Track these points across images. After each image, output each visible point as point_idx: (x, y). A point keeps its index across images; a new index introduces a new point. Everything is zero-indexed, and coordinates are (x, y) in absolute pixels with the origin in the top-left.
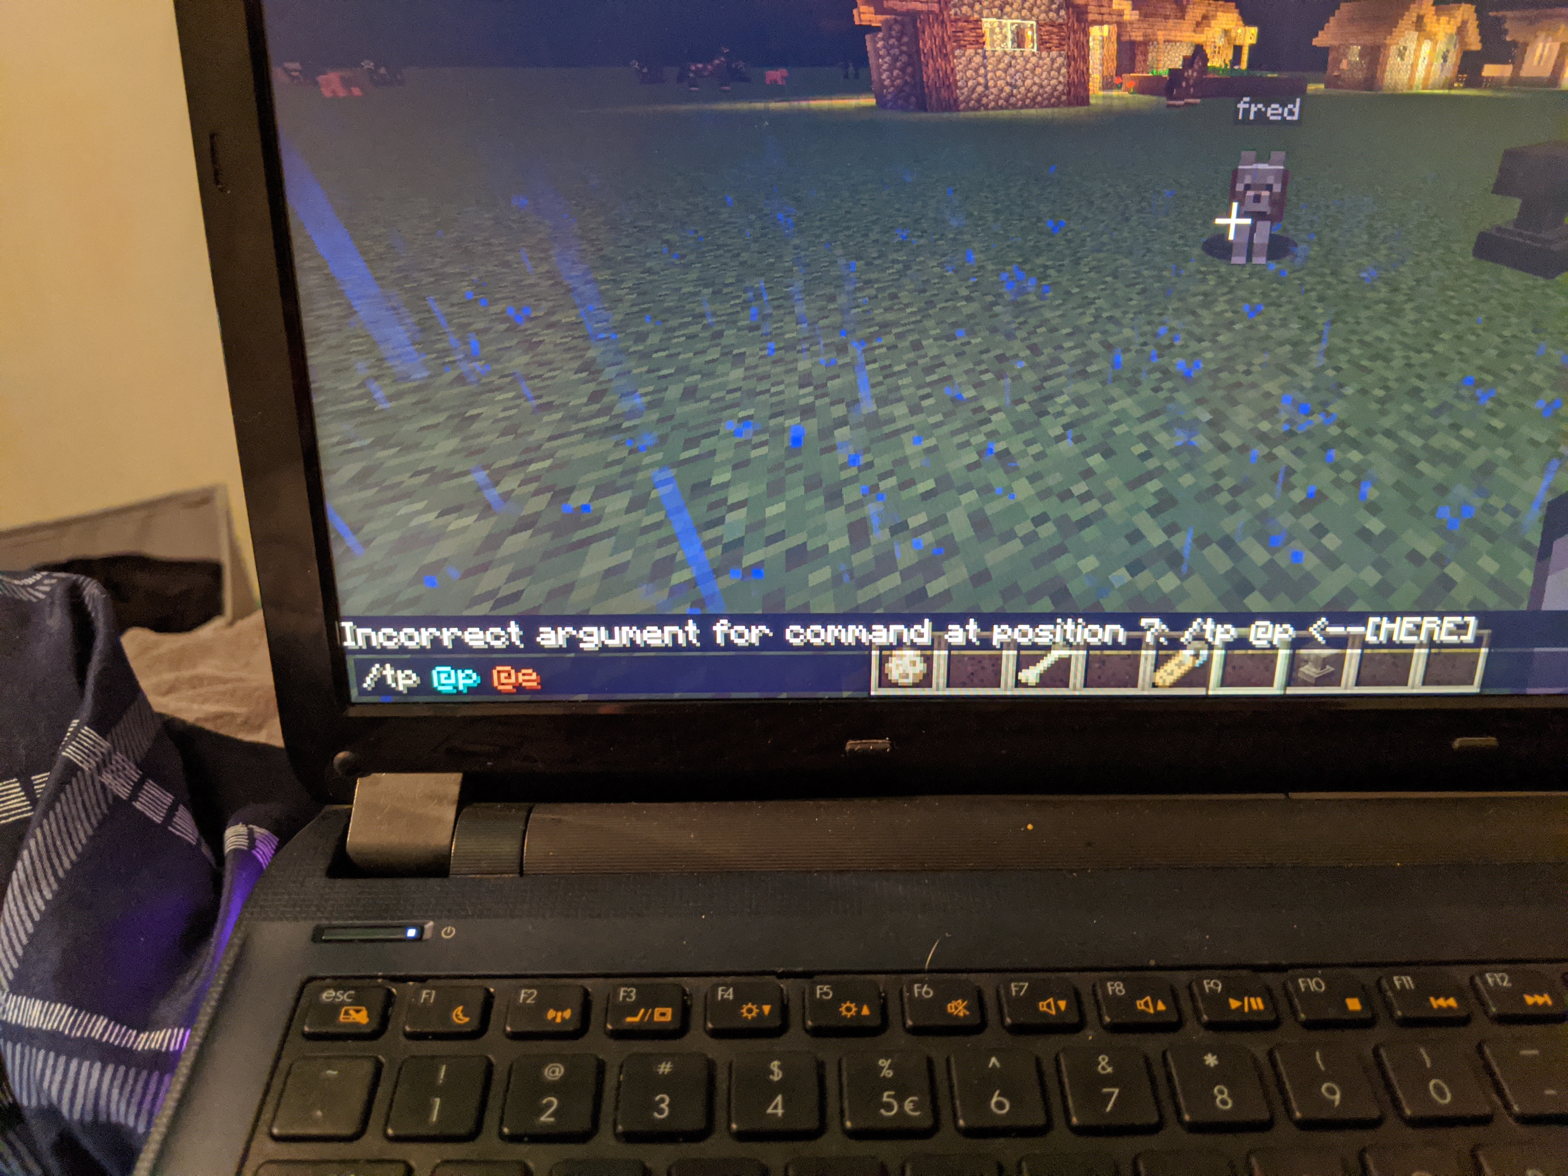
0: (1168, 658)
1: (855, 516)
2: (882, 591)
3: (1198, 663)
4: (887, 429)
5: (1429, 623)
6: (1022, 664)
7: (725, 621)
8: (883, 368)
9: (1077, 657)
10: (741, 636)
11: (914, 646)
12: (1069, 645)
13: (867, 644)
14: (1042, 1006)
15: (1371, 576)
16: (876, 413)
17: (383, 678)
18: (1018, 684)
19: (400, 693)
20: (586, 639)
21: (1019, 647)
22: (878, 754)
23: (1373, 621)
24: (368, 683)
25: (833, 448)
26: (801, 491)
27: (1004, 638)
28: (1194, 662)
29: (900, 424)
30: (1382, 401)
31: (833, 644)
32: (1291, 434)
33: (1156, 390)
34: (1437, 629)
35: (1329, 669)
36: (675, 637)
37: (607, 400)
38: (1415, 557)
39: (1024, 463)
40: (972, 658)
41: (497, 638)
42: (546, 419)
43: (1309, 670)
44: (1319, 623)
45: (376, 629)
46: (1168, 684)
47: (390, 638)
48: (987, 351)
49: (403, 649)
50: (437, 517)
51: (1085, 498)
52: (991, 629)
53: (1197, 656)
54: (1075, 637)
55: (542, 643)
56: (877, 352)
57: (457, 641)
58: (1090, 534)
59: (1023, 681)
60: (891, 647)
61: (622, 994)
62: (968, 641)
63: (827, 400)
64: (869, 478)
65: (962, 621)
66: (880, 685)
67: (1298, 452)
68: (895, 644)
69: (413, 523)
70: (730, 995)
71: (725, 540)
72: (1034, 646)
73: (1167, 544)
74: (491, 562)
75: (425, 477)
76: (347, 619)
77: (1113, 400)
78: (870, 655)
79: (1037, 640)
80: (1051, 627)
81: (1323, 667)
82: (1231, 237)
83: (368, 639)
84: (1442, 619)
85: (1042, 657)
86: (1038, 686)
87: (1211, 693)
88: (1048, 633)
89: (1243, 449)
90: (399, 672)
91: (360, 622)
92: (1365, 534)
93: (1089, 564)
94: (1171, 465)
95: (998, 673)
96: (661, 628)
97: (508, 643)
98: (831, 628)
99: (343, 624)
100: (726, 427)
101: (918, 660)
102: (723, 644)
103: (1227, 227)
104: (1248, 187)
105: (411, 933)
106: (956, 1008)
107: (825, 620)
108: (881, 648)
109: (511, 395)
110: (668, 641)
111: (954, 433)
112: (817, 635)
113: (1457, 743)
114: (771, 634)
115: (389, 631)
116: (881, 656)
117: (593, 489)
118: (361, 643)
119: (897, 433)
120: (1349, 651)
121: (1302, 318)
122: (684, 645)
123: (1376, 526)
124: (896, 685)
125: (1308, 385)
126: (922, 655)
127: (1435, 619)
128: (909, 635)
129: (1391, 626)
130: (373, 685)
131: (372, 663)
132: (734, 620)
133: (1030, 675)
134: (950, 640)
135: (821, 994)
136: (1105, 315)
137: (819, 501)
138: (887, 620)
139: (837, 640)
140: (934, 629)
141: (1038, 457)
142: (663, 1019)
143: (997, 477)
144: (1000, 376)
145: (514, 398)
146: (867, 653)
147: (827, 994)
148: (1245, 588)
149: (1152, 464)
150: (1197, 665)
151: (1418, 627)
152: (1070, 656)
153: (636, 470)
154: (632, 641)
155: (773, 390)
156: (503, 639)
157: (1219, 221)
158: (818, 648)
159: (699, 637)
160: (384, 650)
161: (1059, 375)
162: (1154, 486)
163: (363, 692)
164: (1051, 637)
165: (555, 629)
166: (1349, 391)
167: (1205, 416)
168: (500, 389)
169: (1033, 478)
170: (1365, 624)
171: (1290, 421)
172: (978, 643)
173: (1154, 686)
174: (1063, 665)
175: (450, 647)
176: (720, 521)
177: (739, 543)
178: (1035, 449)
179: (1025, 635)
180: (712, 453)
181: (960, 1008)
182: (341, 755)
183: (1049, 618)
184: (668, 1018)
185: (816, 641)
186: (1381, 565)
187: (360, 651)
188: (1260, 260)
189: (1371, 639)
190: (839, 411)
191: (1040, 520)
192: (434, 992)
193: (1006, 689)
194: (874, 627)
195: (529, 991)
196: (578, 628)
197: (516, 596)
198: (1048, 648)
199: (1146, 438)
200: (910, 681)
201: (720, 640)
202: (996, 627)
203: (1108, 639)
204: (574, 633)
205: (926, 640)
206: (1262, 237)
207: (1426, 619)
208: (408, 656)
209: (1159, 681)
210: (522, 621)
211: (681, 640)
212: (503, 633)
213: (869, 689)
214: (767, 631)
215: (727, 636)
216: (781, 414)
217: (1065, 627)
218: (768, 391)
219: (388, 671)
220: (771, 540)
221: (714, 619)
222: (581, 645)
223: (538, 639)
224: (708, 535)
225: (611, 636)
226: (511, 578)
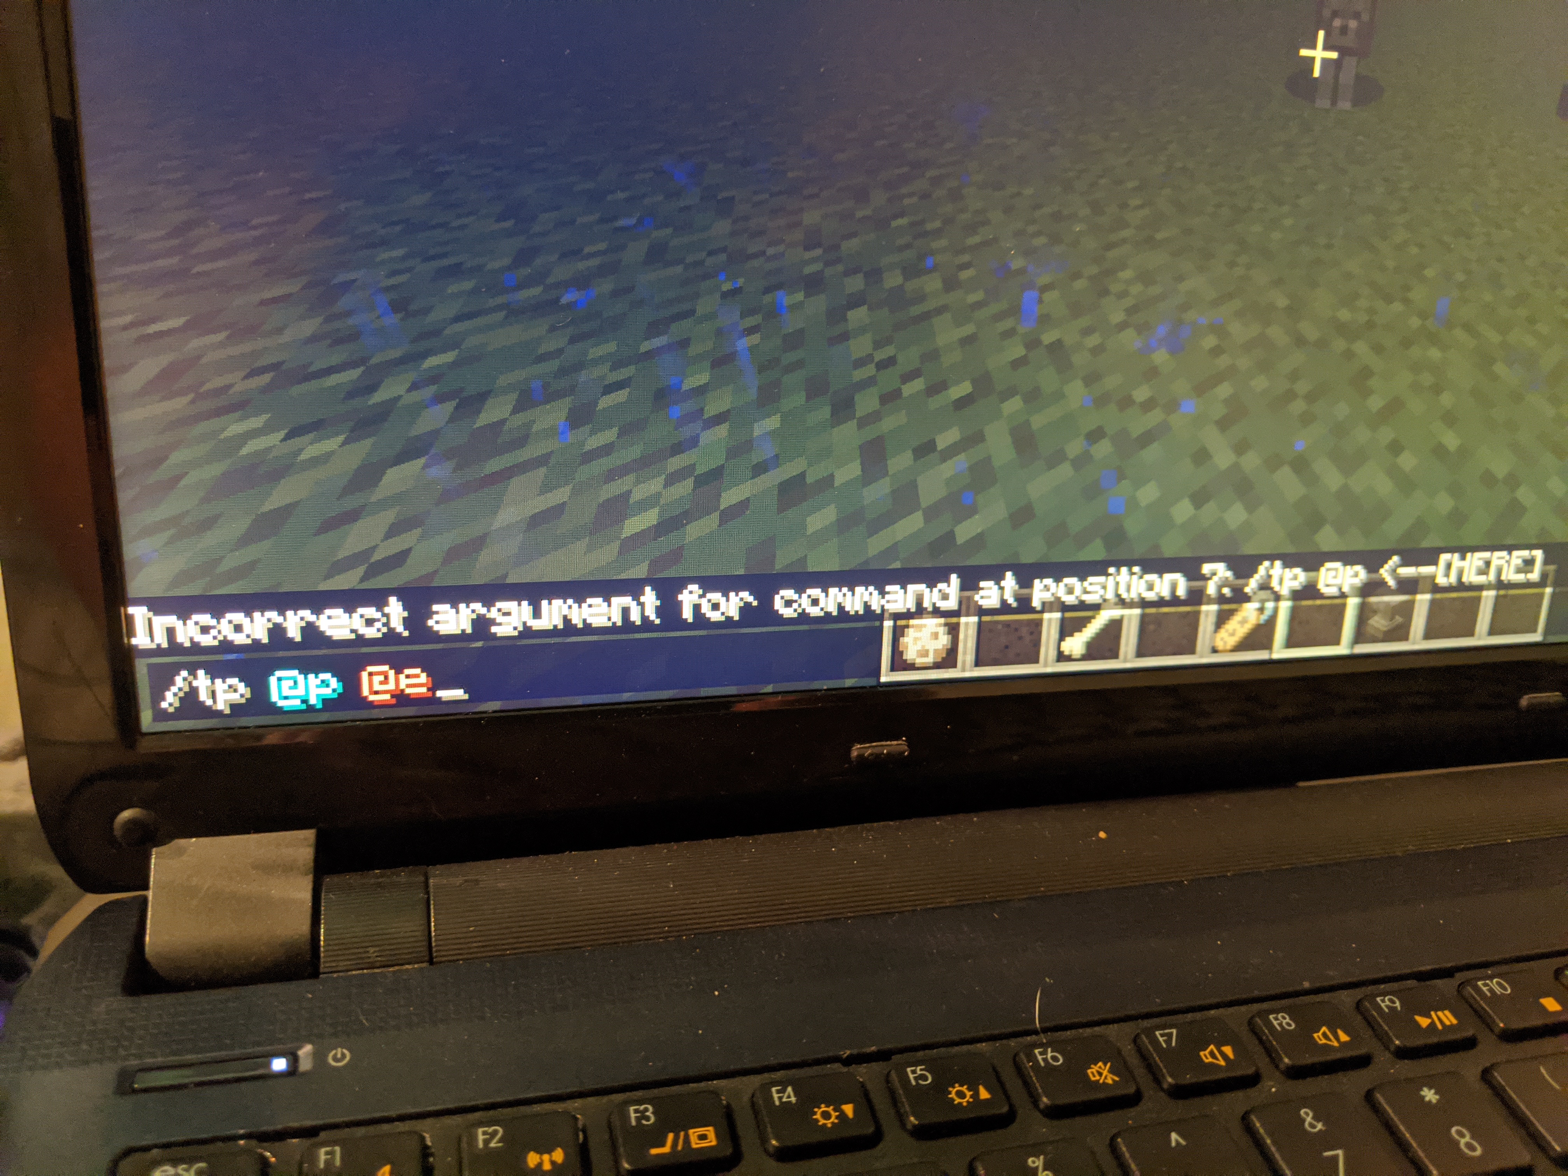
0: (1231, 613)
1: (870, 432)
2: (899, 537)
3: (1264, 618)
4: (916, 310)
5: (1498, 558)
6: (1067, 629)
7: (694, 587)
8: (912, 224)
9: (1130, 616)
10: (715, 607)
11: (937, 612)
12: (1122, 602)
13: (879, 611)
14: (1205, 1057)
15: (1444, 503)
16: (901, 287)
17: (193, 692)
18: (1061, 657)
19: (219, 714)
20: (500, 619)
21: (1064, 608)
22: (893, 760)
23: (1444, 557)
24: (170, 700)
25: (845, 337)
26: (799, 399)
27: (1047, 596)
28: (1258, 618)
29: (931, 304)
30: (1462, 286)
31: (835, 613)
32: (1370, 325)
33: (1232, 265)
34: (1505, 566)
35: (1399, 619)
36: (626, 611)
37: (538, 262)
38: (1489, 479)
39: (1079, 359)
40: (1007, 624)
41: (370, 622)
42: (453, 289)
43: (1378, 623)
44: (1390, 563)
45: (184, 617)
46: (1229, 647)
47: (205, 630)
48: (1038, 207)
49: (226, 646)
50: (284, 440)
51: (1148, 405)
52: (1030, 585)
53: (1261, 610)
54: (1128, 590)
55: (436, 628)
56: (906, 201)
57: (309, 630)
58: (1152, 453)
59: (1066, 653)
60: (908, 615)
62: (1004, 602)
63: (840, 268)
64: (888, 380)
65: (996, 574)
66: (893, 668)
67: (1378, 349)
68: (913, 610)
69: (244, 451)
70: (791, 1096)
71: (700, 470)
72: (1082, 606)
73: (1236, 466)
74: (363, 507)
75: (267, 378)
76: (138, 602)
77: (1180, 278)
78: (881, 628)
79: (1085, 597)
80: (1101, 579)
81: (1392, 619)
83: (171, 632)
84: (1510, 554)
85: (1088, 620)
86: (1084, 658)
87: (1276, 656)
88: (1097, 588)
89: (1322, 344)
90: (218, 681)
91: (158, 606)
92: (1440, 451)
93: (1148, 494)
94: (1244, 363)
95: (1037, 644)
96: (606, 600)
97: (385, 630)
98: (833, 591)
99: (131, 610)
100: (702, 307)
101: (942, 630)
102: (690, 620)
103: (1313, 59)
105: (279, 1065)
106: (1100, 1074)
107: (825, 580)
108: (896, 616)
109: (399, 253)
110: (618, 618)
111: (999, 317)
112: (815, 602)
113: (1525, 701)
114: (755, 603)
115: (205, 619)
116: (895, 627)
118: (161, 640)
119: (926, 316)
120: (1419, 597)
121: (1386, 180)
122: (640, 622)
123: (1451, 441)
124: (912, 667)
125: (1390, 264)
126: (946, 625)
127: (1504, 553)
128: (931, 597)
129: (1462, 564)
130: (177, 704)
131: (176, 669)
132: (708, 584)
133: (1075, 644)
134: (981, 602)
136: (1179, 165)
137: (825, 412)
138: (904, 577)
139: (841, 608)
140: (963, 588)
141: (1097, 351)
142: (705, 1144)
143: (1048, 379)
144: (1055, 239)
145: (404, 258)
146: (877, 624)
148: (1316, 522)
149: (1223, 361)
150: (1262, 622)
151: (1488, 563)
152: (1122, 617)
153: (579, 366)
154: (566, 620)
155: (771, 251)
156: (378, 625)
157: (1304, 52)
158: (817, 620)
159: (659, 611)
160: (196, 648)
161: (1124, 241)
162: (1224, 390)
163: (161, 715)
164: (1102, 592)
165: (455, 606)
166: (1429, 273)
167: (1282, 302)
168: (384, 243)
169: (1091, 379)
170: (1435, 563)
171: (1371, 311)
172: (1015, 605)
173: (1215, 651)
174: (1114, 628)
175: (298, 639)
176: (694, 442)
177: (716, 474)
178: (1093, 340)
179: (1070, 591)
180: (684, 343)
181: (1105, 1073)
182: (127, 814)
183: (1099, 568)
184: (712, 1142)
185: (815, 611)
186: (1455, 491)
187: (159, 651)
189: (1441, 580)
190: (855, 284)
191: (1094, 436)
192: (339, 1150)
193: (1047, 665)
194: (888, 588)
195: (490, 1130)
196: (488, 604)
197: (399, 559)
198: (1096, 607)
199: (1218, 329)
200: (930, 660)
201: (687, 614)
202: (1037, 582)
203: (1166, 593)
204: (484, 611)
205: (952, 604)
207: (1497, 554)
208: (233, 656)
209: (1220, 645)
210: (405, 595)
211: (635, 617)
212: (378, 615)
213: (877, 673)
214: (750, 599)
215: (697, 608)
216: (779, 286)
217: (1118, 578)
218: (763, 253)
219: (202, 681)
220: (760, 469)
221: (681, 584)
222: (494, 629)
223: (430, 623)
224: (675, 463)
225: (537, 614)
226: (393, 531)
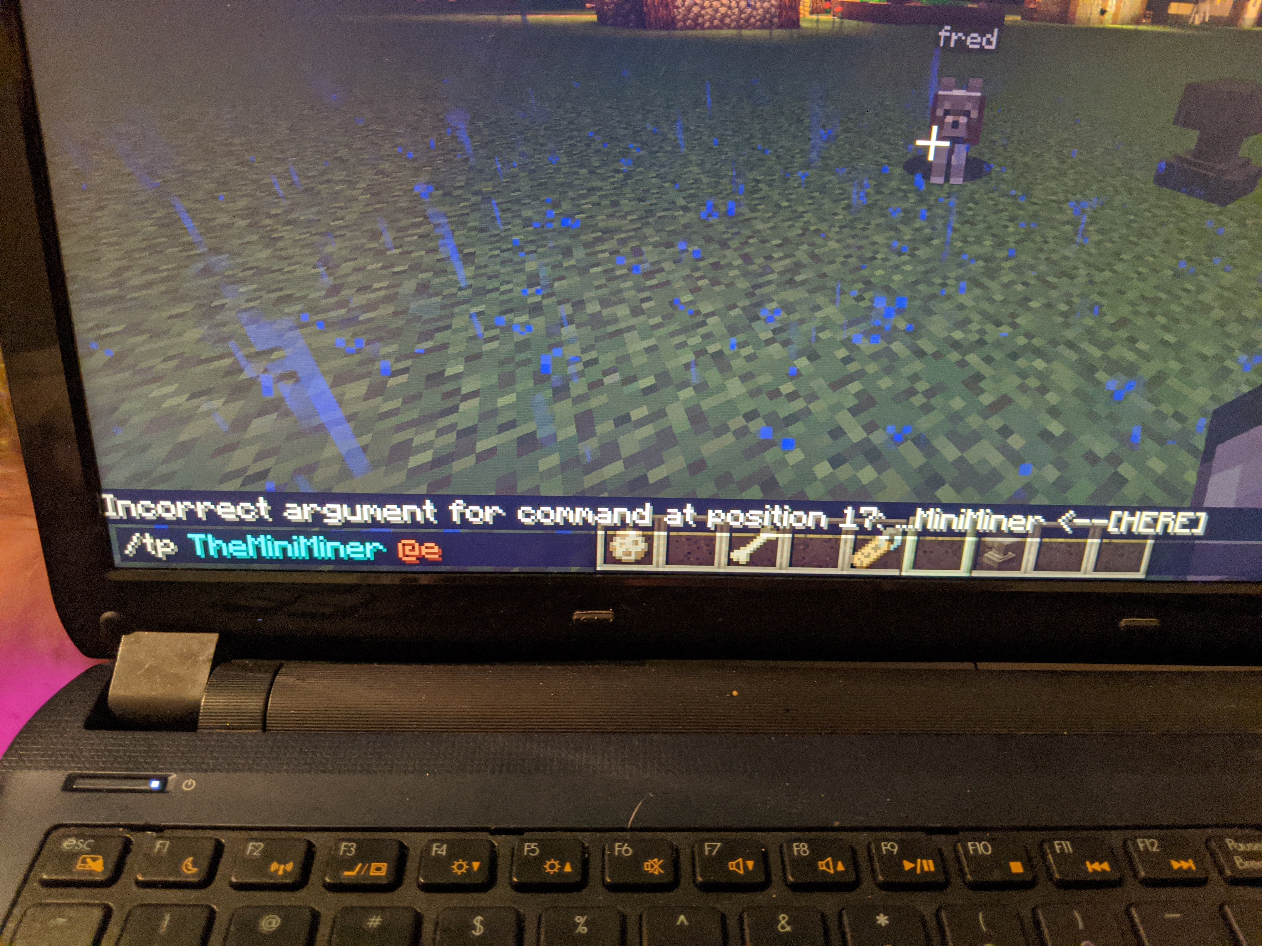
0: (866, 542)
1: (582, 407)
2: (607, 477)
3: (892, 547)
4: (610, 329)
6: (733, 545)
7: (461, 502)
8: (605, 271)
9: (783, 539)
10: (476, 515)
11: (636, 527)
12: (776, 529)
13: (594, 524)
14: (732, 866)
15: (1051, 473)
16: (600, 312)
17: (143, 547)
18: (730, 562)
19: (159, 560)
20: (329, 515)
21: (732, 530)
22: (602, 623)
24: (130, 550)
25: (560, 345)
26: (530, 384)
27: (718, 521)
28: (889, 547)
29: (623, 324)
30: (1063, 314)
31: (562, 524)
32: (981, 343)
33: (860, 298)
35: (1011, 555)
36: (413, 515)
37: (344, 293)
38: (1091, 458)
39: (737, 364)
40: (689, 538)
41: (248, 512)
42: (288, 310)
43: (993, 556)
45: (135, 501)
46: (865, 565)
47: (148, 510)
48: (702, 259)
49: (160, 520)
50: (188, 399)
51: (793, 396)
52: (706, 514)
53: (891, 541)
54: (782, 521)
55: (289, 517)
56: (600, 256)
57: (211, 514)
58: (797, 429)
59: (735, 560)
60: (615, 528)
61: (343, 848)
62: (686, 523)
63: (553, 300)
64: (594, 373)
65: (680, 505)
66: (605, 562)
67: (988, 360)
68: (619, 525)
69: (165, 405)
70: (443, 851)
71: (460, 427)
72: (745, 529)
73: (867, 440)
74: (239, 443)
75: (175, 362)
76: (108, 491)
77: (818, 308)
78: (596, 535)
79: (747, 524)
80: (761, 512)
81: (1005, 554)
82: (931, 158)
83: (128, 510)
85: (752, 539)
86: (748, 564)
87: (904, 574)
88: (757, 518)
89: (937, 355)
90: (158, 541)
91: (120, 494)
92: (1046, 435)
93: (795, 456)
94: (872, 368)
95: (712, 552)
96: (400, 506)
97: (257, 517)
98: (559, 509)
99: (104, 496)
100: (458, 322)
101: (640, 539)
102: (459, 522)
103: (927, 148)
104: (947, 112)
105: (155, 784)
106: (652, 866)
107: (554, 502)
108: (606, 528)
109: (253, 287)
110: (407, 518)
111: (672, 334)
112: (547, 516)
113: (1123, 622)
114: (504, 514)
115: (148, 503)
116: (606, 535)
117: (332, 376)
118: (122, 513)
119: (620, 332)
120: (1029, 540)
121: (994, 236)
122: (423, 522)
123: (1056, 428)
124: (619, 562)
125: (998, 298)
126: (643, 536)
128: (631, 517)
130: (135, 552)
131: (131, 532)
132: (469, 500)
133: (742, 554)
134: (669, 522)
135: (528, 851)
136: (813, 228)
137: (549, 393)
138: (611, 503)
139: (566, 520)
140: (655, 512)
141: (750, 358)
142: (378, 874)
143: (713, 376)
144: (715, 282)
145: (255, 290)
146: (593, 532)
147: (533, 851)
148: (936, 481)
149: (853, 367)
150: (892, 549)
152: (777, 538)
153: (373, 359)
154: (373, 518)
155: (503, 288)
156: (253, 513)
157: (919, 143)
158: (548, 527)
159: (436, 516)
160: (143, 520)
161: (769, 283)
162: (855, 387)
163: (125, 558)
164: (761, 521)
165: (300, 505)
166: (1034, 304)
167: (902, 325)
168: (242, 281)
169: (746, 377)
171: (982, 332)
172: (694, 526)
173: (853, 566)
174: (771, 546)
175: (204, 519)
176: (454, 409)
177: (471, 431)
178: (748, 351)
179: (736, 519)
180: (446, 346)
181: (656, 866)
182: (108, 614)
183: (759, 505)
184: (383, 873)
185: (547, 522)
186: (1060, 464)
187: (121, 521)
188: (957, 180)
190: (566, 310)
191: (751, 416)
192: (168, 843)
193: (720, 566)
194: (600, 509)
195: (257, 844)
196: (322, 505)
197: (263, 475)
198: (757, 531)
199: (848, 343)
200: (632, 558)
201: (456, 518)
202: (710, 511)
203: (811, 524)
204: (319, 509)
205: (647, 522)
206: (959, 159)
208: (166, 527)
209: (857, 563)
210: (270, 497)
211: (419, 518)
212: (252, 508)
213: (594, 564)
214: (501, 511)
215: (462, 515)
216: (510, 311)
217: (773, 513)
218: (497, 289)
219: (148, 540)
220: (503, 428)
221: (451, 499)
222: (326, 521)
223: (285, 514)
224: (443, 422)
225: (353, 513)
226: (259, 457)
